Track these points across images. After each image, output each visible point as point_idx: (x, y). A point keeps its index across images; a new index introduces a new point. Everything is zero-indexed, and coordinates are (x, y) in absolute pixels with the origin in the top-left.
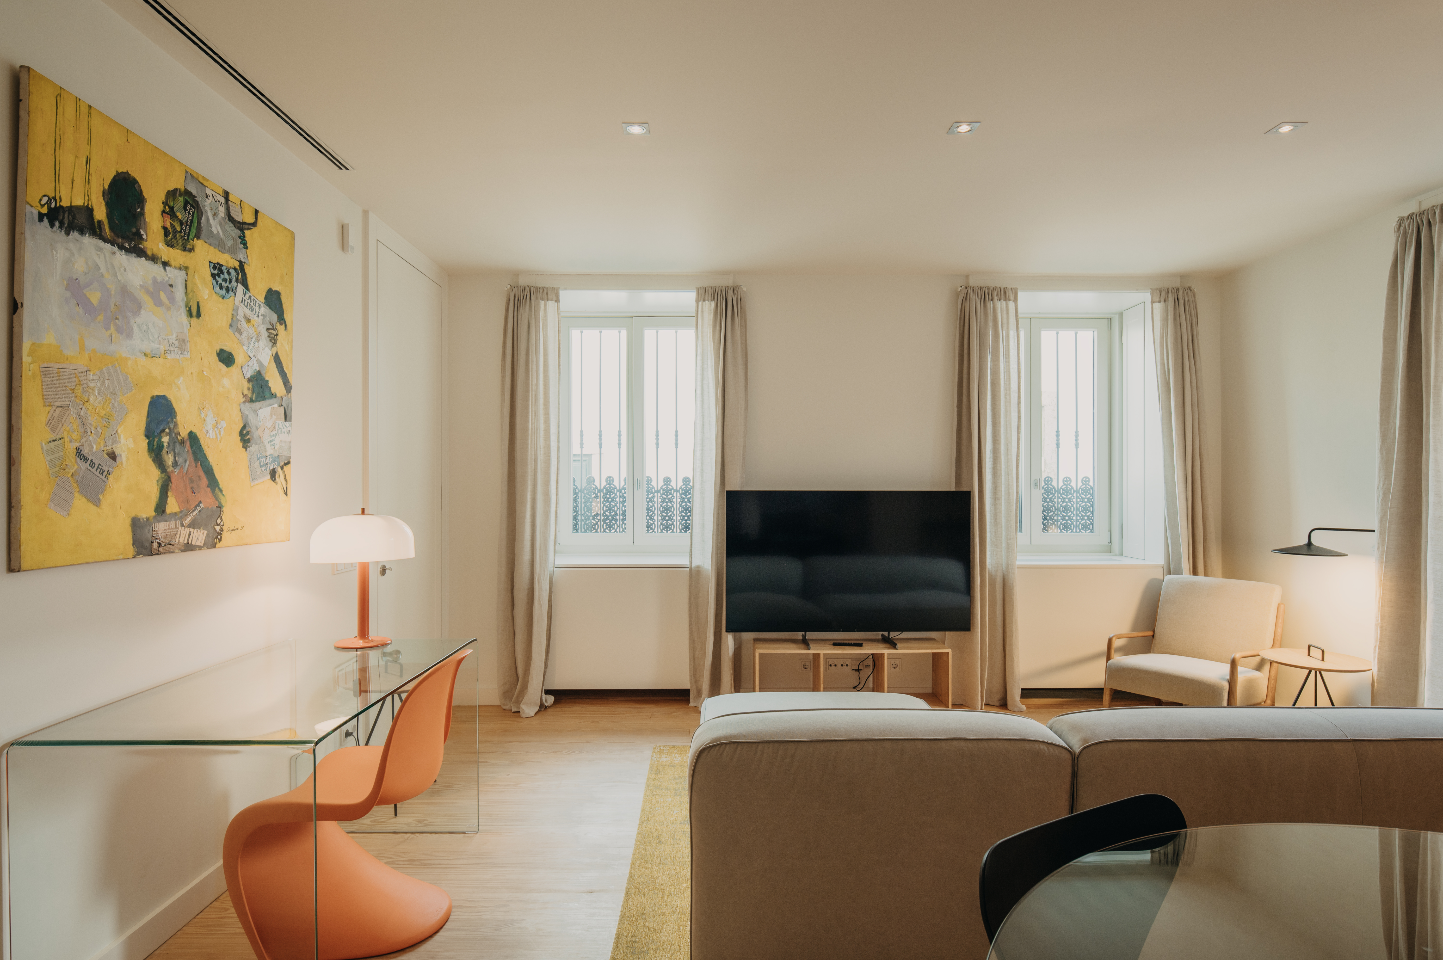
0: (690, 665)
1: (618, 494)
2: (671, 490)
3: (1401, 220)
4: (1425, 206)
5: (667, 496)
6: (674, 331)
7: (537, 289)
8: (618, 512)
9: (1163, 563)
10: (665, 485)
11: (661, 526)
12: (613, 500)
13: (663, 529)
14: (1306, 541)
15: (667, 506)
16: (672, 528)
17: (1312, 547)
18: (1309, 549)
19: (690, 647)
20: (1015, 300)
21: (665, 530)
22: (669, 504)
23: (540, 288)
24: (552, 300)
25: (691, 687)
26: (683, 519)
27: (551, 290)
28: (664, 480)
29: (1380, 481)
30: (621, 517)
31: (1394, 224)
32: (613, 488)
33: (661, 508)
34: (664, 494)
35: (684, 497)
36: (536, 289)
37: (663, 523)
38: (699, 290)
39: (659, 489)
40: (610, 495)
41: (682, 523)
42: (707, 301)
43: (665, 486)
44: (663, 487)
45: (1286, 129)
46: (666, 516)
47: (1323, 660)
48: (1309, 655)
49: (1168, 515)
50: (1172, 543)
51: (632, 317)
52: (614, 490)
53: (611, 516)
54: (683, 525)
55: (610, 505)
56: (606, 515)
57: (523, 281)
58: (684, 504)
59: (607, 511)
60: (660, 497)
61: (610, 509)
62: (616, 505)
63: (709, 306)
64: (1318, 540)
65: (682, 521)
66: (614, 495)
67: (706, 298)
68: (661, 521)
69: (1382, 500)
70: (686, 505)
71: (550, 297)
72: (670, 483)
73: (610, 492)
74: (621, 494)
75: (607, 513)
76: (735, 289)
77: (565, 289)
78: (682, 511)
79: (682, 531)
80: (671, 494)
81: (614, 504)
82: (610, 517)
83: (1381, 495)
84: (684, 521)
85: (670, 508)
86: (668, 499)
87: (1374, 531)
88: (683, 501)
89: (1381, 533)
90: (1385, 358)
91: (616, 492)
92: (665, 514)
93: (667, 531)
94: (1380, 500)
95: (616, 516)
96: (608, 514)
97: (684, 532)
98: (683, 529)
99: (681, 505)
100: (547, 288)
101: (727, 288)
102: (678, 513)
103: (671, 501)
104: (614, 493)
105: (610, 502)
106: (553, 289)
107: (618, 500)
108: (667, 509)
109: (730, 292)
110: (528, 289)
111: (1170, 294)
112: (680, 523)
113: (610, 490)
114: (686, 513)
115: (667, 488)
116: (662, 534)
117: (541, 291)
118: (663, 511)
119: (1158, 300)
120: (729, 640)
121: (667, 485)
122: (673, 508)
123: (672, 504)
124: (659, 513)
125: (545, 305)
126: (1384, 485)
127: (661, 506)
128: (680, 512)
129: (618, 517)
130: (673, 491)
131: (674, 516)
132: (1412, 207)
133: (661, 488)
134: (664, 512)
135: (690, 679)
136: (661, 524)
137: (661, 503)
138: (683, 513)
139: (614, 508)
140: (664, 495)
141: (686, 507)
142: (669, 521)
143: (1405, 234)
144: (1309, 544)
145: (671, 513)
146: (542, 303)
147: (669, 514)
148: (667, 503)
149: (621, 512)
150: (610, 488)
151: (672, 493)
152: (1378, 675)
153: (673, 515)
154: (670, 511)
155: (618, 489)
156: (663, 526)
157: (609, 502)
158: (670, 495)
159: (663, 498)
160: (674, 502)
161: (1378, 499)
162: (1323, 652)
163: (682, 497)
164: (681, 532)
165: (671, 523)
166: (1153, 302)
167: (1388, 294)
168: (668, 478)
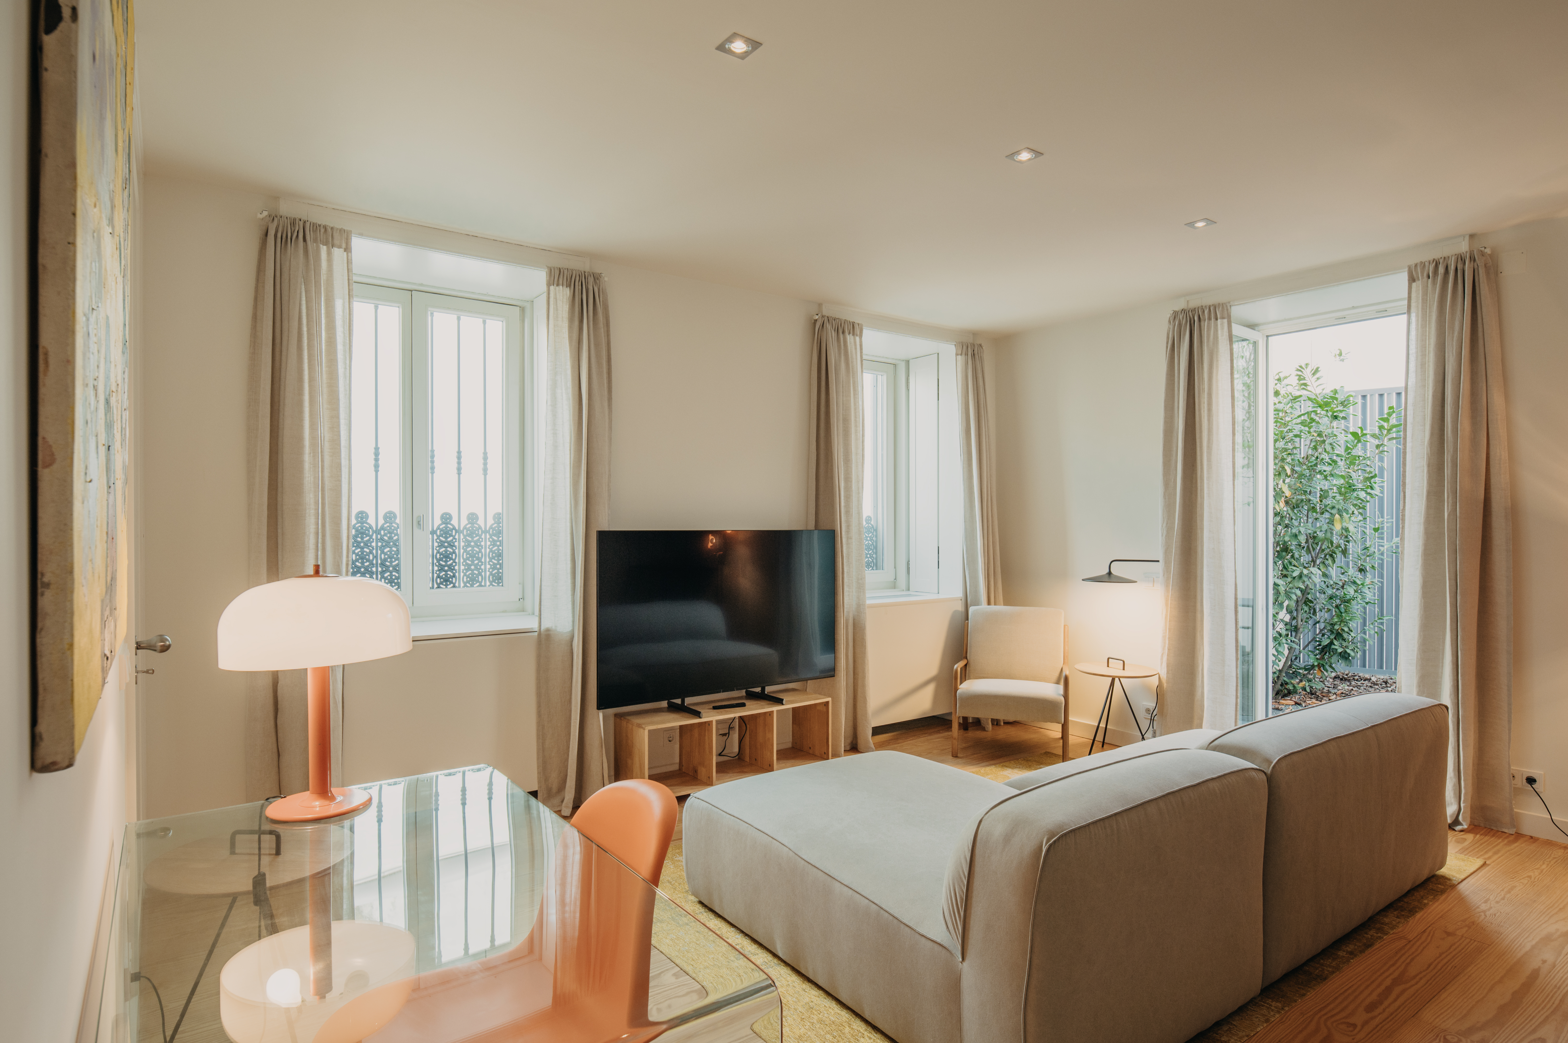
0: (538, 759)
1: (374, 537)
2: (451, 530)
3: (1175, 314)
4: (1192, 305)
5: (446, 538)
6: (455, 316)
7: (316, 227)
8: (374, 562)
9: (961, 596)
10: (443, 523)
11: (438, 580)
12: (366, 545)
13: (441, 583)
14: (1107, 571)
15: (446, 551)
16: (454, 581)
17: (1111, 575)
18: (1109, 577)
19: (538, 736)
20: (861, 336)
21: (443, 584)
22: (448, 549)
23: (320, 226)
24: (340, 247)
25: (540, 787)
26: (469, 569)
27: (338, 231)
28: (442, 517)
29: (1164, 521)
30: (380, 569)
31: (1168, 314)
32: (366, 527)
33: (438, 555)
34: (441, 535)
35: (470, 539)
36: (313, 226)
37: (441, 575)
38: (551, 270)
39: (435, 529)
40: (362, 538)
41: (467, 574)
42: (561, 287)
43: (444, 525)
44: (441, 527)
45: (1200, 224)
46: (445, 566)
47: (1124, 669)
48: (1108, 666)
49: (967, 551)
50: (970, 577)
51: (412, 291)
52: (369, 531)
53: (364, 567)
54: (468, 577)
55: (362, 552)
56: (356, 566)
57: (287, 209)
58: (470, 549)
59: (357, 560)
60: (436, 539)
61: (362, 558)
62: (371, 552)
63: (563, 294)
64: (1117, 569)
65: (466, 572)
66: (368, 538)
67: (561, 282)
68: (438, 572)
69: (1166, 536)
70: (473, 550)
71: (336, 242)
72: (451, 520)
73: (362, 533)
74: (379, 537)
75: (357, 563)
76: (597, 278)
77: (361, 235)
78: (468, 559)
79: (468, 584)
80: (452, 536)
81: (368, 551)
82: (362, 570)
83: (1165, 532)
84: (470, 572)
85: (450, 554)
86: (448, 542)
87: (1158, 561)
88: (469, 545)
89: (1166, 563)
90: (1166, 422)
91: (371, 534)
92: (444, 563)
93: (446, 585)
94: (1164, 535)
95: (371, 568)
96: (360, 565)
97: (469, 585)
98: (468, 582)
99: (465, 551)
100: (332, 228)
101: (586, 274)
102: (462, 560)
103: (451, 545)
104: (367, 535)
105: (362, 548)
106: (342, 231)
107: (374, 544)
108: (447, 556)
109: (591, 280)
110: (301, 223)
111: (969, 349)
112: (465, 575)
113: (362, 531)
114: (473, 561)
115: (446, 528)
116: (439, 590)
117: (323, 230)
118: (441, 559)
119: (960, 353)
120: (599, 720)
121: (447, 524)
122: (454, 555)
123: (453, 549)
124: (435, 561)
125: (329, 254)
126: (1167, 524)
127: (438, 552)
128: (465, 560)
129: (374, 569)
130: (454, 531)
131: (456, 565)
132: (1180, 305)
133: (438, 528)
134: (442, 561)
135: (538, 778)
136: (438, 577)
137: (438, 548)
138: (469, 560)
139: (369, 556)
140: (442, 537)
141: (473, 552)
142: (449, 573)
143: (1180, 325)
144: (1110, 573)
145: (452, 561)
146: (324, 249)
147: (449, 563)
148: (446, 547)
149: (379, 562)
150: (362, 529)
151: (454, 534)
152: (1167, 677)
153: (454, 564)
154: (451, 559)
155: (374, 529)
156: (440, 579)
157: (360, 548)
158: (450, 537)
159: (441, 541)
160: (456, 547)
161: (1162, 535)
162: (1124, 662)
163: (467, 540)
164: (465, 586)
165: (452, 574)
166: (957, 355)
167: (1167, 371)
168: (446, 514)
